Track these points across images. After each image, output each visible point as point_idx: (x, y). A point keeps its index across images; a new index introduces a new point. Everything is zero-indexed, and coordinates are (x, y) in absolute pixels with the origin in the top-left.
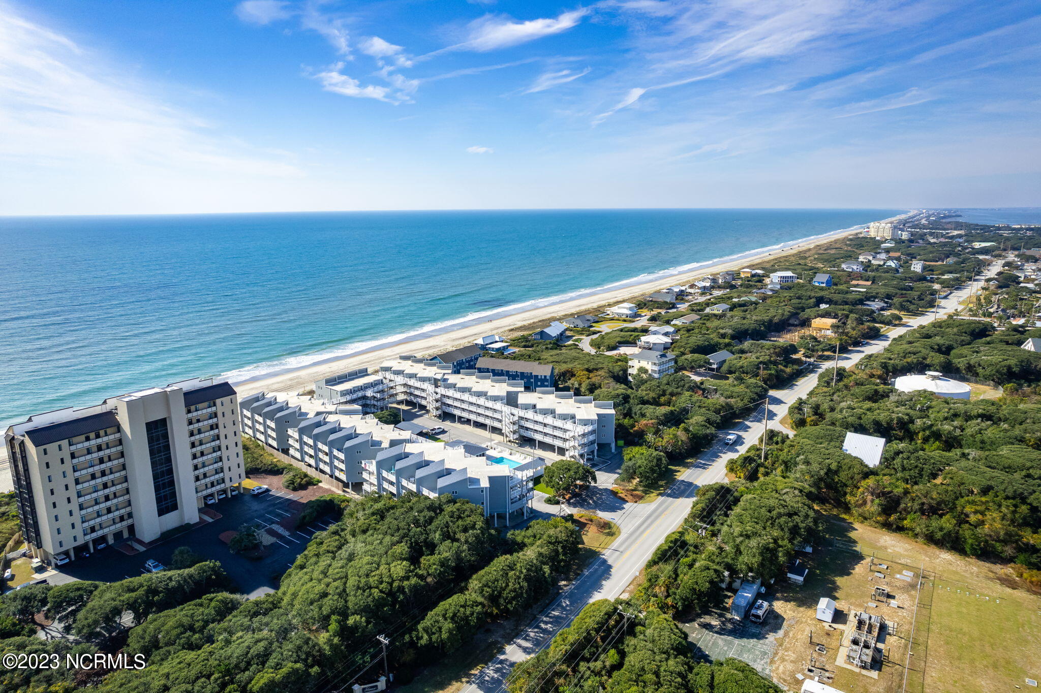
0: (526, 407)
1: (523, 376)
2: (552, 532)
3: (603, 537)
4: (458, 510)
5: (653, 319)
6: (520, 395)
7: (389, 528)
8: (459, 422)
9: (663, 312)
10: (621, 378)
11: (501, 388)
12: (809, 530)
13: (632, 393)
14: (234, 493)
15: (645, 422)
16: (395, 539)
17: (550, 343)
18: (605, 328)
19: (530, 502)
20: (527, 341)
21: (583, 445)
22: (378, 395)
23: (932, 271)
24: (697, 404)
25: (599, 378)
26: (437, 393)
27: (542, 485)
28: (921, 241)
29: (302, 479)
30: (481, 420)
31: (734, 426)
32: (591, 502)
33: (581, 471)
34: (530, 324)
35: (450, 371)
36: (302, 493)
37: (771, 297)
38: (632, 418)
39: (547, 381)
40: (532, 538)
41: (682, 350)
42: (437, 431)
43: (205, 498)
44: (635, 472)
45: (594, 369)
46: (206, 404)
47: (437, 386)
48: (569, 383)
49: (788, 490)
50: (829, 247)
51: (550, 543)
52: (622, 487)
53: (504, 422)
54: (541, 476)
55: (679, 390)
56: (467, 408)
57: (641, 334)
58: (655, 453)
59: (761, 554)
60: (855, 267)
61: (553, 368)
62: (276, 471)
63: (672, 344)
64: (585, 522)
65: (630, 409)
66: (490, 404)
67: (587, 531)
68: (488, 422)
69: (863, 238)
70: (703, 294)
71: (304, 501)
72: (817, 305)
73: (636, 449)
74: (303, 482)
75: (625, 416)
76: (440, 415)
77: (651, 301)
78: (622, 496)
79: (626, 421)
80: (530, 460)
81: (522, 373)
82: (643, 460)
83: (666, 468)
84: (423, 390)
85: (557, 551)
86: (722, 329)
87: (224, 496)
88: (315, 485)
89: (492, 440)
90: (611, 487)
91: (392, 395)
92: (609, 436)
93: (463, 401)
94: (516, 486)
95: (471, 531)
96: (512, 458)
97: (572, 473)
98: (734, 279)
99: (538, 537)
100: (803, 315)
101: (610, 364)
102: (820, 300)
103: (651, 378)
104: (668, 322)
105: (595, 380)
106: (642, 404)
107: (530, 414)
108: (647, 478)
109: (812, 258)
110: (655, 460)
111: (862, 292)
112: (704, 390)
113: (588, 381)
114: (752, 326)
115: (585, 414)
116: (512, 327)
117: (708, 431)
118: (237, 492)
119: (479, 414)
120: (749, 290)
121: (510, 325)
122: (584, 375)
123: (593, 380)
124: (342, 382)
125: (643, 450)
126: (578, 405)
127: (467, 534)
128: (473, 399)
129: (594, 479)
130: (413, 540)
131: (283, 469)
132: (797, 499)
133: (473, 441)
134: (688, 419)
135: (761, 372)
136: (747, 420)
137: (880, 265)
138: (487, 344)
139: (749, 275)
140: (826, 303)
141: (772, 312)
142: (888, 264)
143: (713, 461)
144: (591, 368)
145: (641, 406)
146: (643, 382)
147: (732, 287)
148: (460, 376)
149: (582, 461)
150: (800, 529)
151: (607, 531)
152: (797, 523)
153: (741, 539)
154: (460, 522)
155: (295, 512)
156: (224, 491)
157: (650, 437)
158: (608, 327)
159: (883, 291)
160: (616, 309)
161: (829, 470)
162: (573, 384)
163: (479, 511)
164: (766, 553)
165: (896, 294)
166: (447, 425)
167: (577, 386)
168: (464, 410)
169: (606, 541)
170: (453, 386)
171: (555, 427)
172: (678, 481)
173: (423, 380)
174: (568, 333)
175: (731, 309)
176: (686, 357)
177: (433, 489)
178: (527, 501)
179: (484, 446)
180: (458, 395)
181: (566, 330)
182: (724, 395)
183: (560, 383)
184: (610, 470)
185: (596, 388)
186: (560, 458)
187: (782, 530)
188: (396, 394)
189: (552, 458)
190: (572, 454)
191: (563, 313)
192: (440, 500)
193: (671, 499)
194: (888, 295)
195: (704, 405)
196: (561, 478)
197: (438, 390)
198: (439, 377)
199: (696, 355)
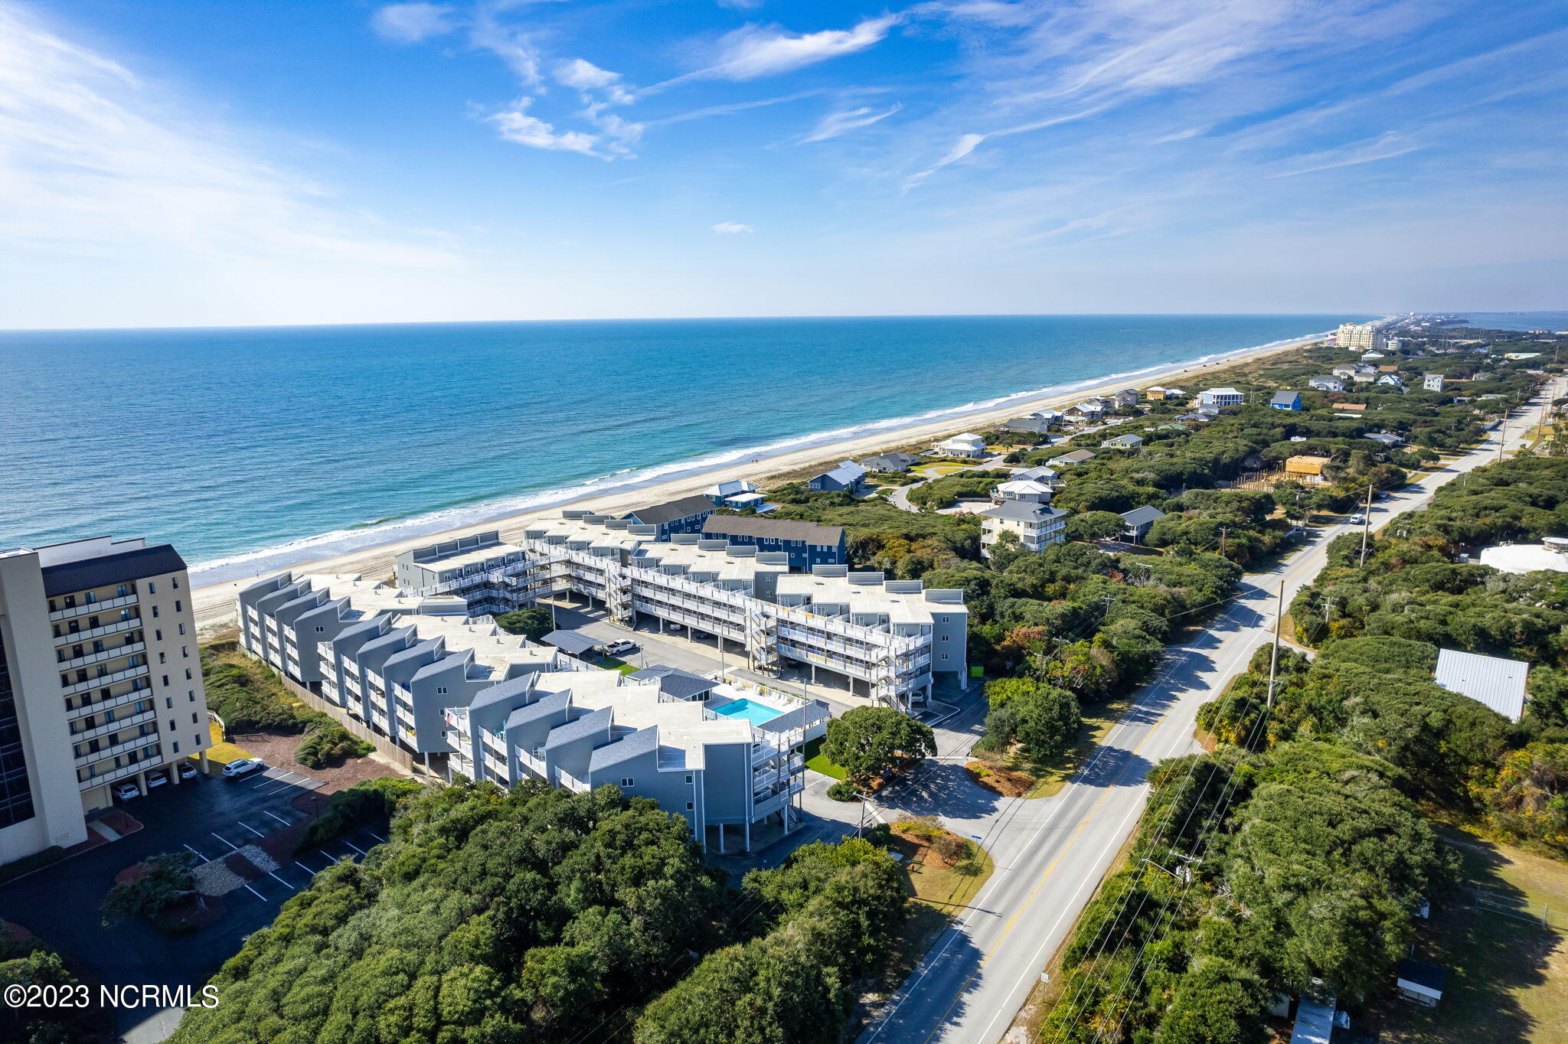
0: (792, 601)
1: (787, 546)
2: (843, 876)
3: (955, 878)
4: (627, 826)
5: (1013, 459)
6: (780, 578)
7: (465, 869)
8: (665, 631)
9: (1029, 448)
10: (970, 550)
11: (746, 567)
12: (1428, 868)
13: (994, 577)
14: (186, 775)
15: (1024, 630)
16: (475, 899)
17: (839, 495)
18: (932, 473)
19: (796, 797)
20: (797, 493)
21: (905, 676)
22: (514, 581)
23: (1460, 389)
24: (1119, 597)
25: (929, 550)
26: (624, 578)
27: (823, 759)
28: (1420, 353)
29: (336, 744)
30: (706, 626)
31: (1189, 638)
32: (925, 795)
33: (904, 730)
34: (804, 469)
35: (652, 538)
36: (331, 773)
37: (1208, 425)
38: (997, 622)
39: (833, 555)
40: (799, 891)
41: (1072, 504)
42: (621, 648)
43: (116, 787)
44: (1014, 731)
45: (918, 536)
46: (113, 589)
47: (625, 564)
48: (873, 561)
49: (1356, 773)
50: (1277, 360)
51: (840, 904)
52: (988, 764)
53: (748, 631)
54: (821, 740)
55: (1080, 571)
56: (680, 604)
57: (998, 480)
58: (1056, 693)
59: (1345, 938)
60: (1331, 385)
61: (843, 533)
62: (288, 727)
63: (1053, 495)
64: (916, 841)
65: (991, 607)
66: (722, 596)
67: (920, 863)
68: (718, 630)
69: (1327, 348)
70: (1091, 423)
71: (328, 791)
72: (1287, 436)
73: (1012, 684)
74: (337, 750)
75: (984, 619)
76: (631, 618)
77: (1007, 432)
78: (990, 781)
79: (987, 629)
80: (800, 706)
81: (787, 543)
82: (1031, 707)
83: (1080, 723)
84: (601, 572)
85: (855, 925)
86: (1137, 472)
87: (163, 781)
88: (360, 756)
89: (724, 665)
90: (965, 761)
91: (546, 582)
92: (957, 658)
93: (672, 591)
94: (767, 764)
95: (651, 883)
96: (763, 701)
97: (885, 734)
98: (1138, 403)
99: (812, 886)
100: (1268, 453)
101: (947, 528)
102: (1291, 431)
103: (1024, 551)
104: (1040, 463)
105: (922, 553)
106: (1013, 596)
107: (799, 615)
108: (1040, 744)
109: (1256, 375)
110: (1057, 707)
111: (1356, 419)
112: (1125, 572)
113: (908, 556)
114: (1190, 468)
115: (909, 615)
116: (773, 474)
117: (1149, 648)
118: (193, 773)
119: (702, 616)
120: (1167, 416)
121: (770, 471)
122: (900, 545)
123: (919, 553)
124: (447, 557)
125: (1027, 685)
126: (895, 596)
127: (642, 891)
128: (691, 588)
129: (933, 747)
130: (514, 902)
131: (305, 723)
132: (1382, 793)
133: (687, 667)
134: (1104, 625)
135: (1222, 541)
136: (1211, 627)
137: (1370, 383)
138: (727, 496)
139: (1161, 397)
140: (1301, 435)
141: (1217, 446)
142: (1383, 381)
143: (1164, 707)
144: (913, 533)
145: (1012, 600)
146: (1011, 558)
147: (1138, 413)
148: (671, 545)
149: (903, 708)
150: (1411, 868)
151: (964, 862)
152: (1400, 853)
153: (1287, 896)
154: (628, 860)
155: (303, 815)
156: (166, 772)
157: (1038, 660)
158: (937, 471)
159: (1391, 417)
160: (948, 444)
161: (1425, 727)
162: (880, 563)
163: (675, 830)
164: (1356, 936)
165: (1415, 421)
166: (643, 637)
167: (888, 566)
168: (674, 608)
169: (963, 887)
170: (655, 563)
171: (849, 639)
172: (1101, 748)
173: (600, 552)
174: (869, 481)
175: (1145, 443)
176: (1081, 516)
177: (580, 775)
178: (791, 795)
179: (709, 677)
180: (663, 580)
181: (866, 475)
182: (1165, 581)
183: (856, 560)
184: (960, 725)
185: (924, 569)
186: (857, 702)
187: (1371, 869)
188: (552, 580)
189: (842, 701)
190: (883, 692)
191: (860, 453)
192: (594, 798)
193: (1091, 789)
194: (1401, 423)
195: (1131, 599)
196: (863, 745)
197: (627, 571)
198: (628, 546)
199: (1100, 513)
